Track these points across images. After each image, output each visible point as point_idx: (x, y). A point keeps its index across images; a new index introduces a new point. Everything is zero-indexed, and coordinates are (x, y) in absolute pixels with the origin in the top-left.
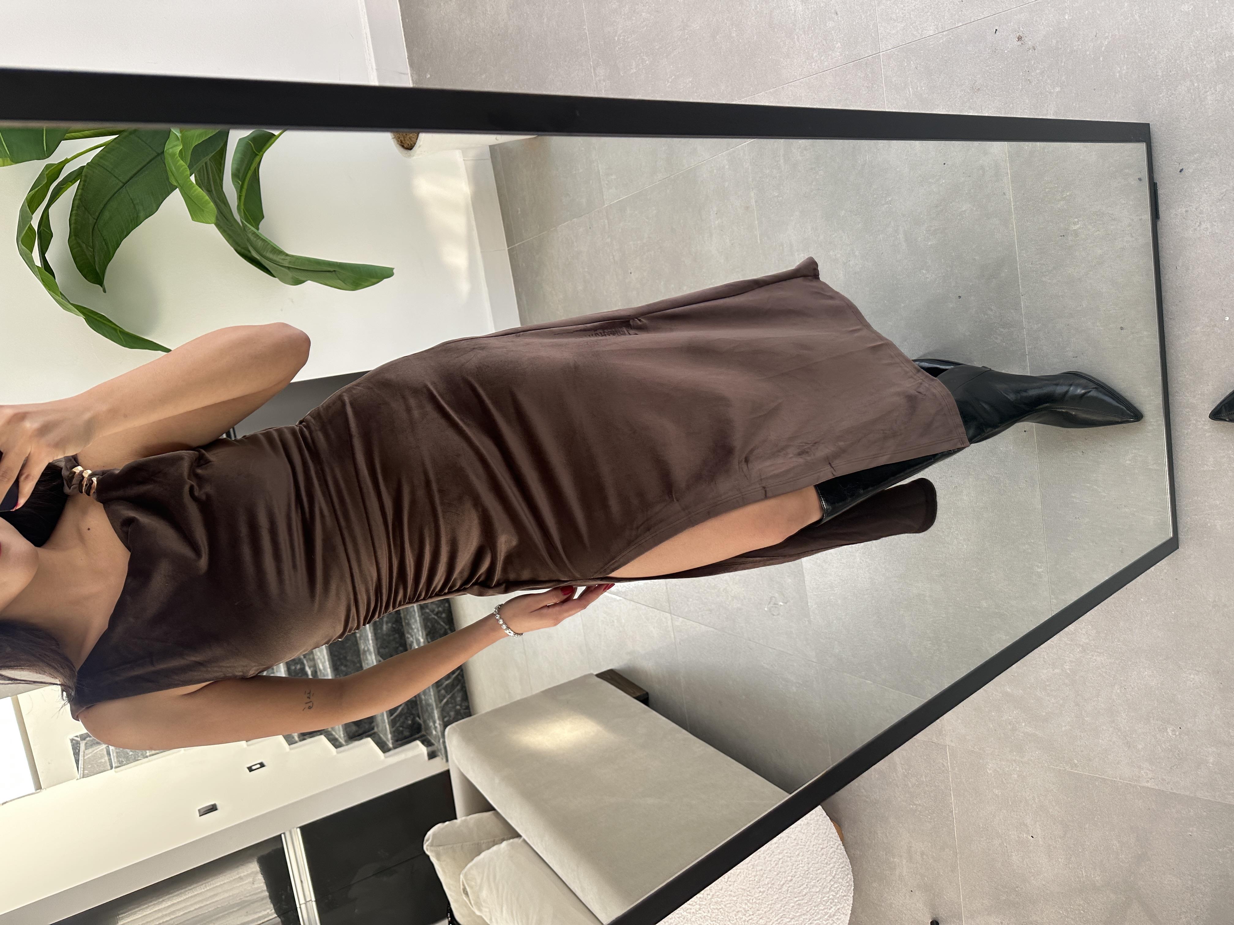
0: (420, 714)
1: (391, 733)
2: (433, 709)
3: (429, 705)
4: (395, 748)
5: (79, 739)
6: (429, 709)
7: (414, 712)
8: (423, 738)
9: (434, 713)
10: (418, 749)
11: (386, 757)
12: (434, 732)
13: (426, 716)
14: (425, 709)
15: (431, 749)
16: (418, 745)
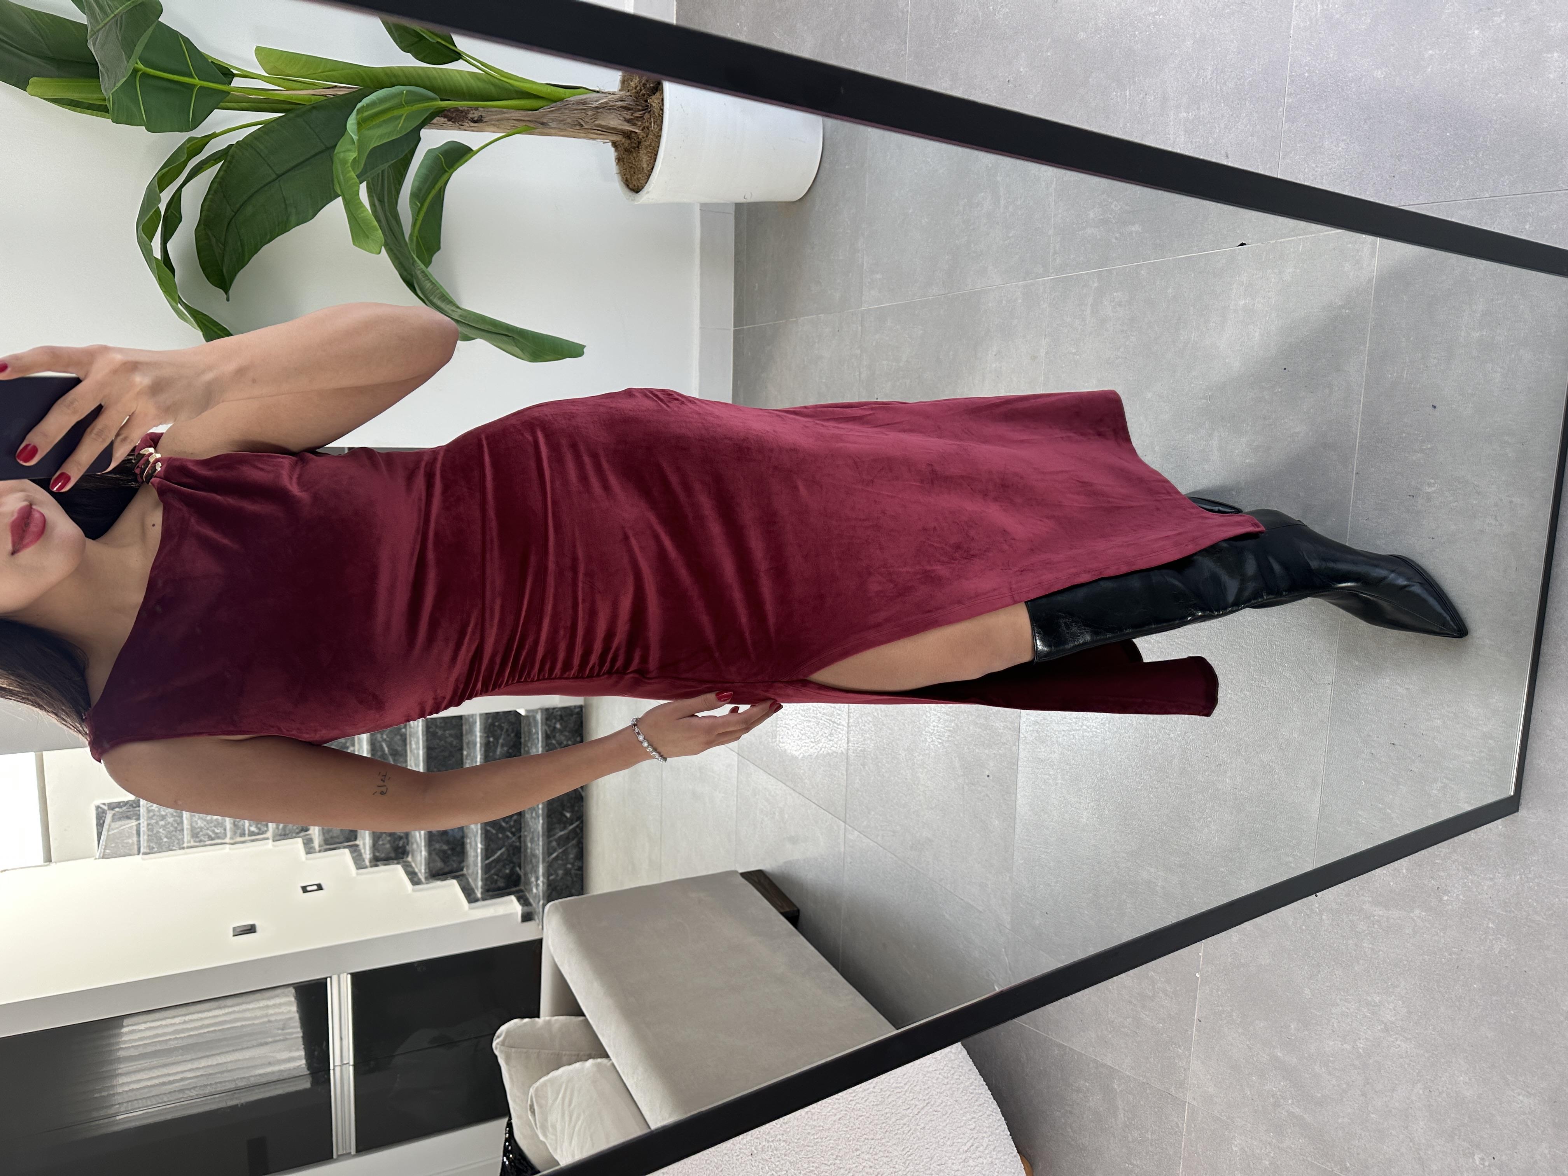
0: (522, 865)
1: (482, 880)
2: (538, 862)
3: (534, 855)
4: (484, 899)
5: (106, 808)
6: (534, 860)
7: (515, 859)
8: (520, 894)
9: (538, 867)
10: (511, 906)
11: (470, 908)
12: (534, 890)
13: (529, 868)
14: (529, 859)
15: (526, 908)
16: (512, 901)
